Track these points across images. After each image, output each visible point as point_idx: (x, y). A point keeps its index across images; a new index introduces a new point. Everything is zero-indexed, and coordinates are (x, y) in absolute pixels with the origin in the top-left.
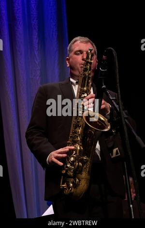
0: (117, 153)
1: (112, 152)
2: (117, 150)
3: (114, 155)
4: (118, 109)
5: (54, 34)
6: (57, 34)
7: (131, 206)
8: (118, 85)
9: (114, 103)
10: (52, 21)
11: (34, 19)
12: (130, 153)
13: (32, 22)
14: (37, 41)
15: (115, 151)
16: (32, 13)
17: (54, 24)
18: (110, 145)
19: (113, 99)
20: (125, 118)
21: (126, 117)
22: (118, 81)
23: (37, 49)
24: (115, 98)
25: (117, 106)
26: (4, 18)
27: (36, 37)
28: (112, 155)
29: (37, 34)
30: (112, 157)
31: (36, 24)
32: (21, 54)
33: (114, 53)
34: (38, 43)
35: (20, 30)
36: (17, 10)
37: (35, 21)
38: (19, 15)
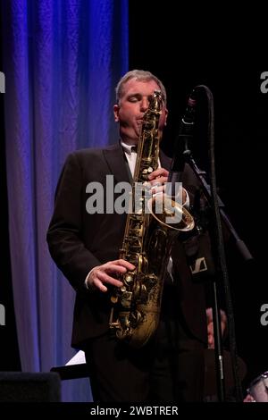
0: (202, 266)
1: (193, 264)
2: (202, 262)
3: (197, 270)
4: (209, 192)
5: (105, 59)
6: (109, 59)
7: (220, 357)
8: (212, 149)
9: (203, 180)
10: (102, 37)
11: (73, 32)
12: (224, 267)
13: (69, 37)
14: (75, 71)
15: (198, 262)
16: (69, 20)
17: (106, 42)
18: (191, 252)
19: (201, 174)
20: (220, 207)
21: (223, 205)
22: (212, 143)
23: (74, 83)
24: (204, 172)
25: (207, 186)
26: (22, 27)
27: (73, 62)
28: (194, 269)
29: (75, 58)
30: (193, 272)
31: (75, 40)
32: (47, 90)
33: (210, 95)
34: (77, 73)
35: (48, 49)
36: (45, 14)
37: (74, 34)
38: (48, 23)
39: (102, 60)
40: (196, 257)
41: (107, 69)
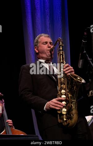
0: (92, 93)
1: (89, 93)
2: (92, 92)
3: (90, 95)
5: (60, 17)
6: (61, 18)
9: (91, 62)
10: (58, 10)
11: (47, 9)
13: (46, 11)
14: (49, 23)
15: (90, 92)
16: (46, 5)
17: (59, 12)
18: (87, 89)
19: (90, 60)
23: (49, 27)
24: (91, 59)
26: (29, 8)
27: (48, 20)
28: (89, 95)
29: (49, 18)
30: (89, 96)
31: (48, 12)
32: (39, 31)
34: (50, 24)
35: (38, 15)
36: (37, 3)
37: (47, 10)
38: (38, 6)
39: (59, 18)
40: (89, 90)
41: (60, 22)
